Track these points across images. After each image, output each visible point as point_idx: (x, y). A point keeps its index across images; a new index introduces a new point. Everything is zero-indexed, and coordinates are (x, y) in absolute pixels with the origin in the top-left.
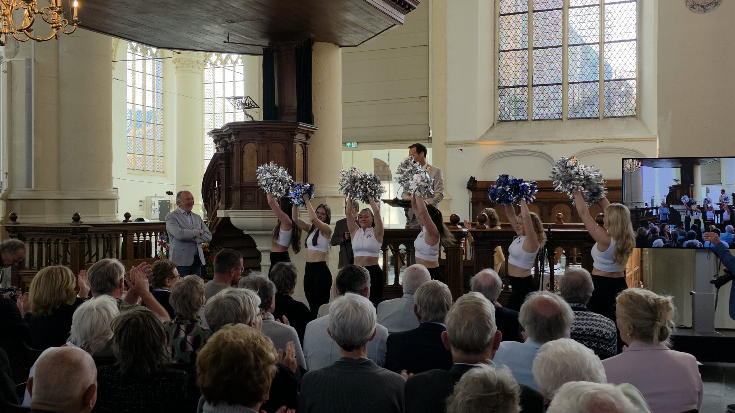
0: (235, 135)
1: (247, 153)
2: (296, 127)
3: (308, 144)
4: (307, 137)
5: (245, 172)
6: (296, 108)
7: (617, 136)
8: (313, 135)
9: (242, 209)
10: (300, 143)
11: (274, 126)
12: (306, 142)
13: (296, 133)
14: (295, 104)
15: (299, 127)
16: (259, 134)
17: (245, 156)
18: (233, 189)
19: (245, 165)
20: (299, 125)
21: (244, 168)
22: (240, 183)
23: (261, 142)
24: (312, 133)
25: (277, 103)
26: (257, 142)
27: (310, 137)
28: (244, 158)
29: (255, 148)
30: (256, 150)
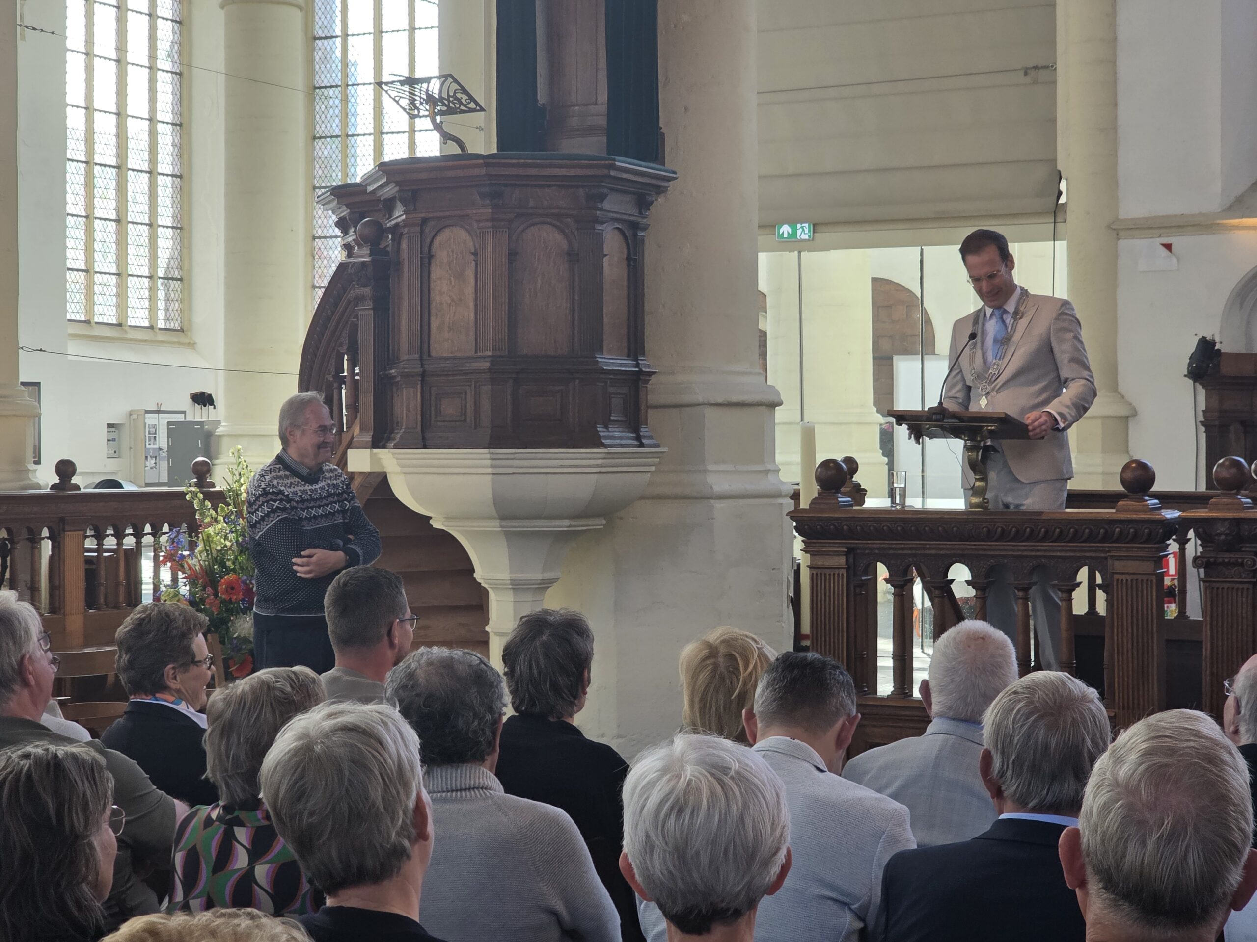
0: (405, 202)
1: (445, 261)
2: (606, 171)
3: (645, 229)
4: (643, 203)
5: (435, 323)
6: (603, 109)
8: (661, 200)
9: (425, 447)
10: (617, 226)
11: (533, 171)
12: (639, 220)
13: (606, 191)
14: (603, 96)
15: (613, 173)
16: (482, 196)
17: (436, 272)
18: (398, 379)
19: (436, 298)
20: (613, 167)
21: (433, 311)
22: (421, 359)
23: (489, 224)
24: (660, 190)
25: (542, 96)
26: (475, 225)
27: (652, 203)
28: (433, 276)
29: (470, 244)
30: (473, 250)
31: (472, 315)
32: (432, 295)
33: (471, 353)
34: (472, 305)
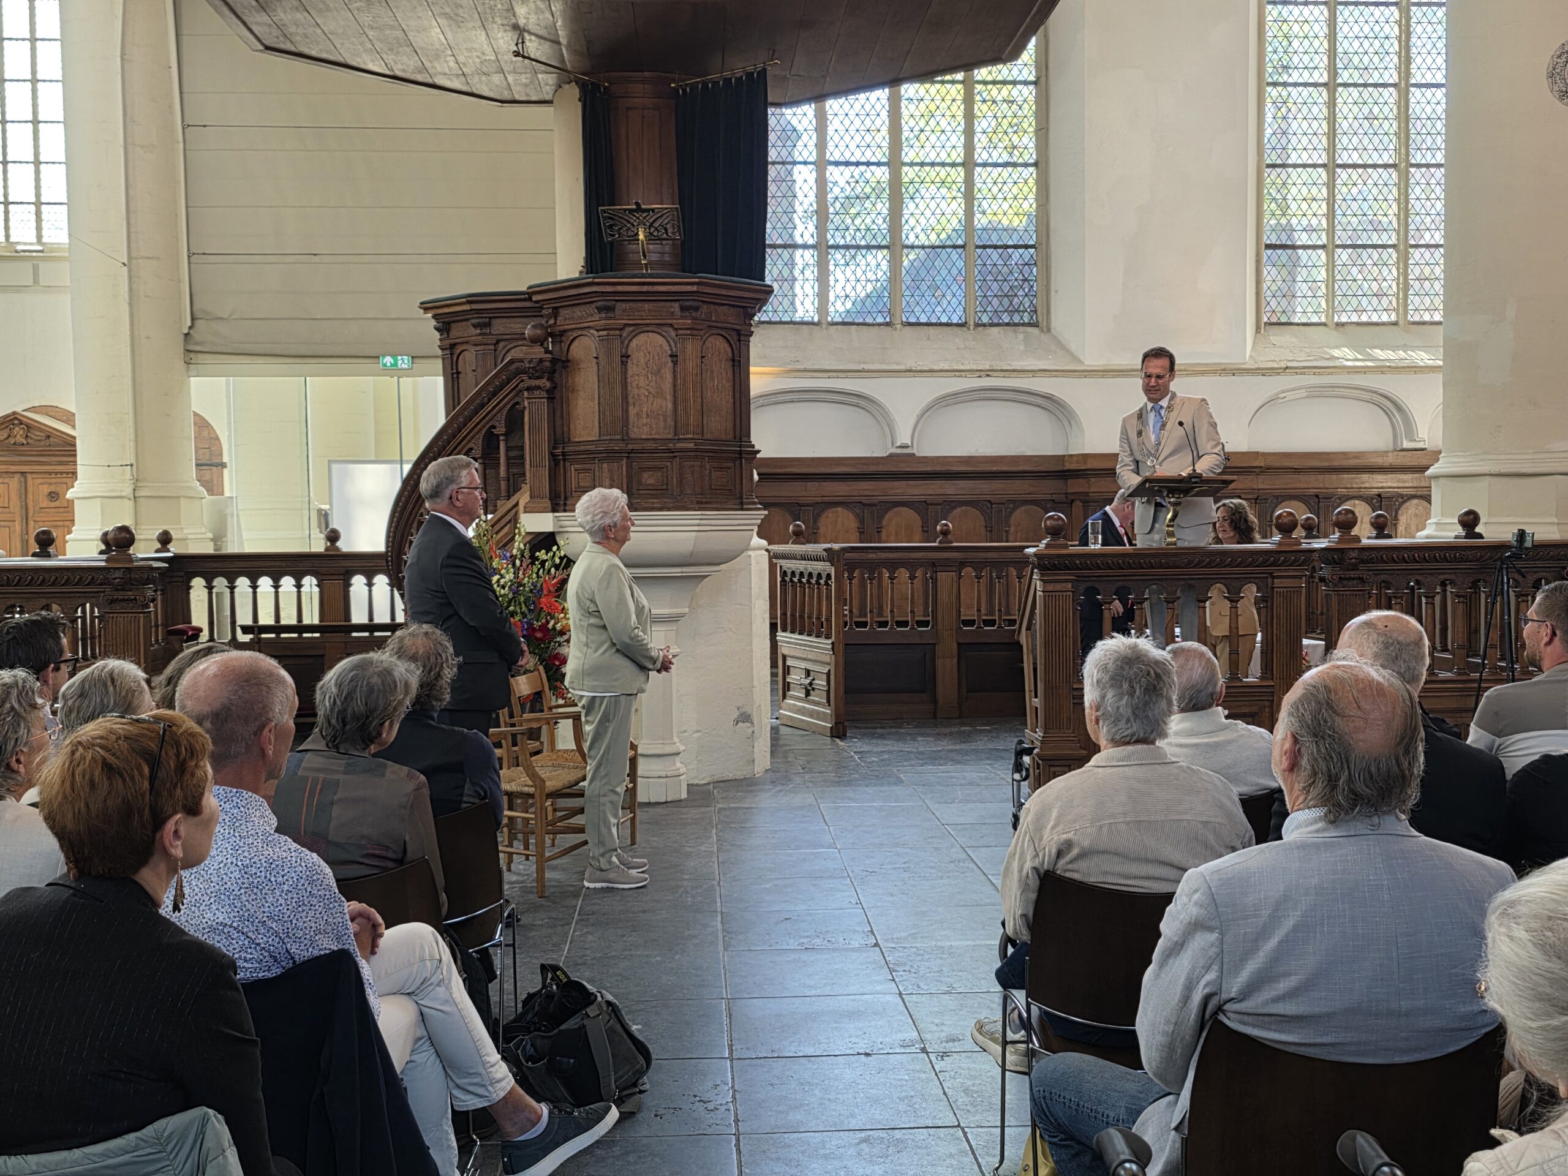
1: (643, 361)
5: (632, 411)
7: (1017, 365)
17: (632, 370)
19: (633, 391)
21: (631, 400)
23: (688, 332)
26: (673, 333)
28: (630, 373)
29: (667, 348)
30: (669, 352)
31: (670, 406)
32: (629, 388)
33: (670, 436)
34: (669, 397)
